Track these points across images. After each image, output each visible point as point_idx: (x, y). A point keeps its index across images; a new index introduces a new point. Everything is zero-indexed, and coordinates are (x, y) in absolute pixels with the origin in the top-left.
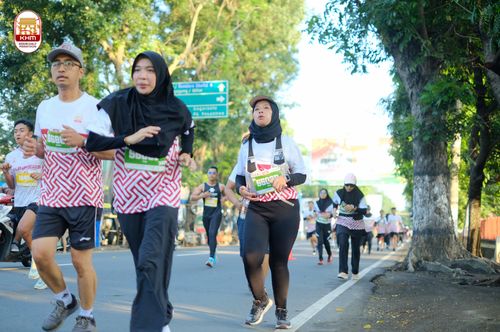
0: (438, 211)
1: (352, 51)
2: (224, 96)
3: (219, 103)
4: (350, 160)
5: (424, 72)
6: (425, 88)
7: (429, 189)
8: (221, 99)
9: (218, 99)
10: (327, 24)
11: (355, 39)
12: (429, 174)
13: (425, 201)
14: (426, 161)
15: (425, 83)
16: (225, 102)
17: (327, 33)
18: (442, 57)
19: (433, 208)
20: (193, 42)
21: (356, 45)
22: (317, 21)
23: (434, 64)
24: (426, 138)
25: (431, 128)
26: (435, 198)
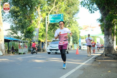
0: (110, 43)
1: (91, 8)
2: (62, 17)
3: (61, 19)
4: (92, 30)
5: (106, 13)
6: (106, 16)
7: (108, 38)
8: (62, 18)
9: (61, 18)
10: (85, 3)
11: (91, 6)
12: (108, 35)
13: (107, 41)
14: (107, 32)
15: (106, 15)
16: (63, 19)
17: (85, 5)
18: (110, 9)
19: (109, 42)
20: (55, 5)
21: (91, 7)
22: (82, 2)
23: (108, 11)
24: (107, 27)
25: (108, 25)
26: (109, 40)
